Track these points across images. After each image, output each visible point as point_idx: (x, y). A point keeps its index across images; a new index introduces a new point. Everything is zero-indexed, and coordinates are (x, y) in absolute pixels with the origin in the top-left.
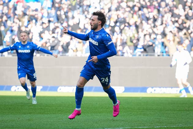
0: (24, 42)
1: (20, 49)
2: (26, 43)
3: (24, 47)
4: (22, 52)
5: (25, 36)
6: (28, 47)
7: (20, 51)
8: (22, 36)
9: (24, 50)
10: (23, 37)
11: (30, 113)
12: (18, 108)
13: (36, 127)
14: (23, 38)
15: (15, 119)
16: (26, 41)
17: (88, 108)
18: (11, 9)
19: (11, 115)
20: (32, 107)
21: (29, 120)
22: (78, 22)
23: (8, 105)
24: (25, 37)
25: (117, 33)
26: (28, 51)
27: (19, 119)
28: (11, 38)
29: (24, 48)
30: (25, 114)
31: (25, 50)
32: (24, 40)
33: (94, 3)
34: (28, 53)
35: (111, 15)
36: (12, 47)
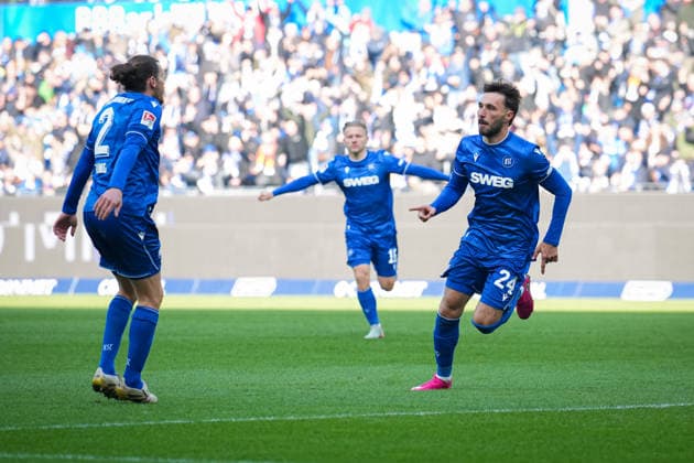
0: (356, 154)
1: (349, 176)
2: (363, 156)
3: (359, 168)
4: (354, 185)
5: (358, 136)
6: (371, 167)
7: (348, 183)
8: (351, 137)
9: (359, 177)
10: (354, 139)
11: (392, 361)
12: (355, 346)
13: (412, 402)
14: (354, 143)
15: (350, 379)
16: (361, 151)
17: (564, 346)
18: (332, 52)
19: (336, 368)
20: (399, 344)
21: (390, 383)
22: (532, 92)
23: (325, 338)
24: (359, 140)
25: (647, 121)
26: (373, 180)
27: (359, 378)
28: (332, 141)
29: (360, 171)
30: (376, 363)
31: (362, 179)
32: (356, 150)
33: (578, 34)
34: (372, 185)
35: (631, 67)
36: (323, 174)
